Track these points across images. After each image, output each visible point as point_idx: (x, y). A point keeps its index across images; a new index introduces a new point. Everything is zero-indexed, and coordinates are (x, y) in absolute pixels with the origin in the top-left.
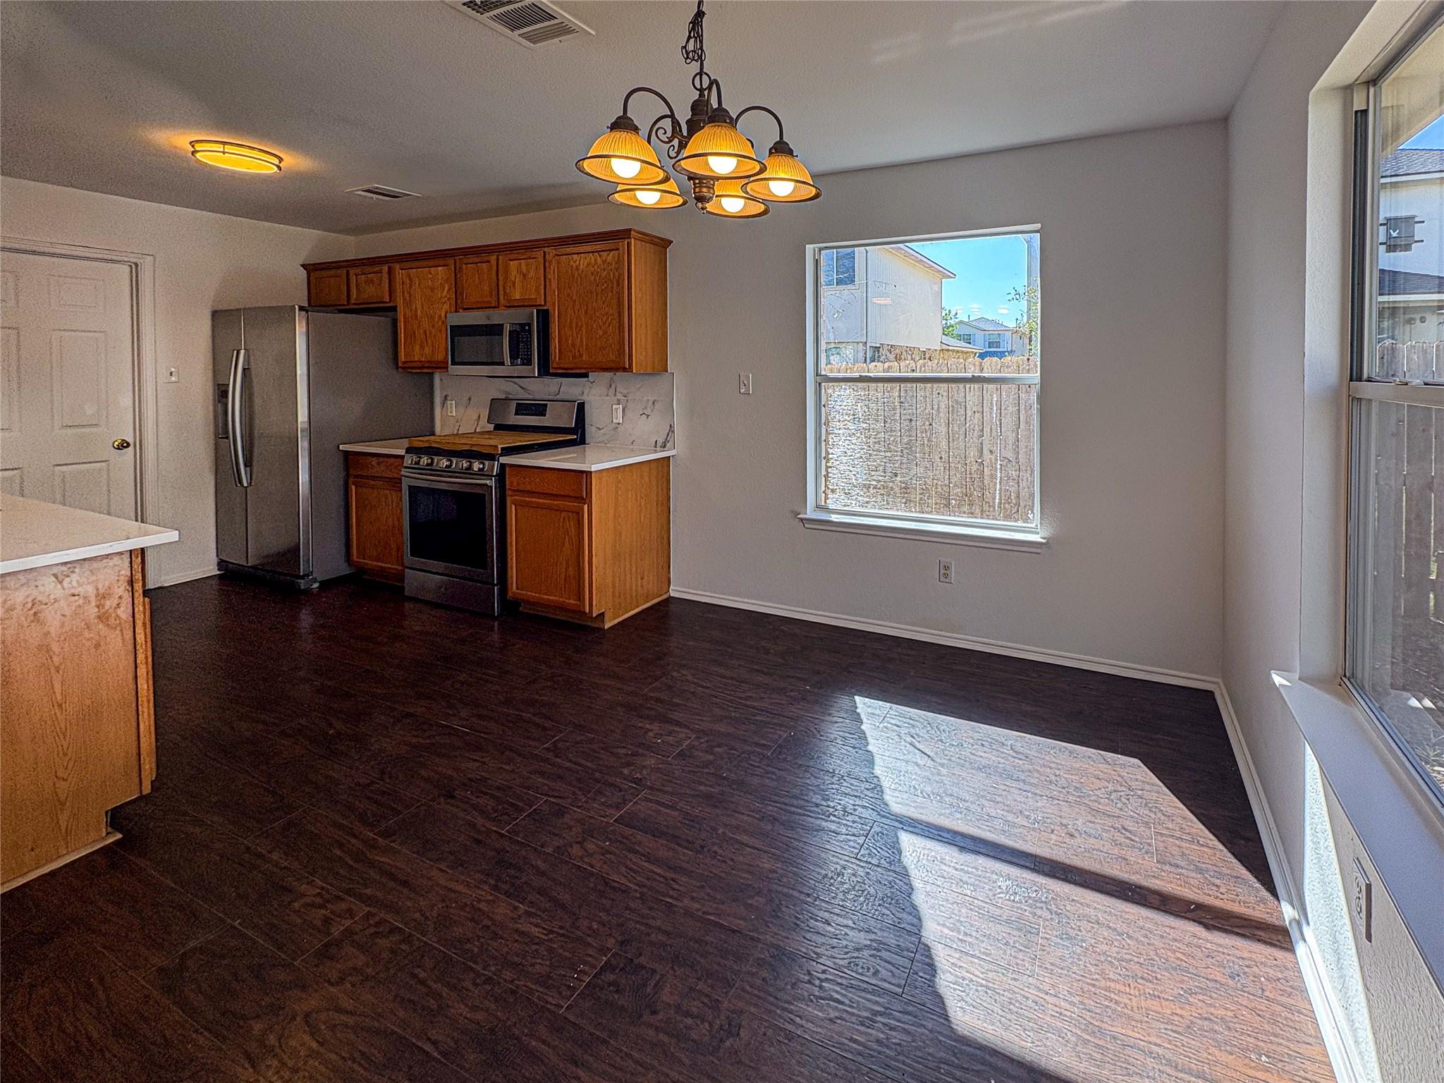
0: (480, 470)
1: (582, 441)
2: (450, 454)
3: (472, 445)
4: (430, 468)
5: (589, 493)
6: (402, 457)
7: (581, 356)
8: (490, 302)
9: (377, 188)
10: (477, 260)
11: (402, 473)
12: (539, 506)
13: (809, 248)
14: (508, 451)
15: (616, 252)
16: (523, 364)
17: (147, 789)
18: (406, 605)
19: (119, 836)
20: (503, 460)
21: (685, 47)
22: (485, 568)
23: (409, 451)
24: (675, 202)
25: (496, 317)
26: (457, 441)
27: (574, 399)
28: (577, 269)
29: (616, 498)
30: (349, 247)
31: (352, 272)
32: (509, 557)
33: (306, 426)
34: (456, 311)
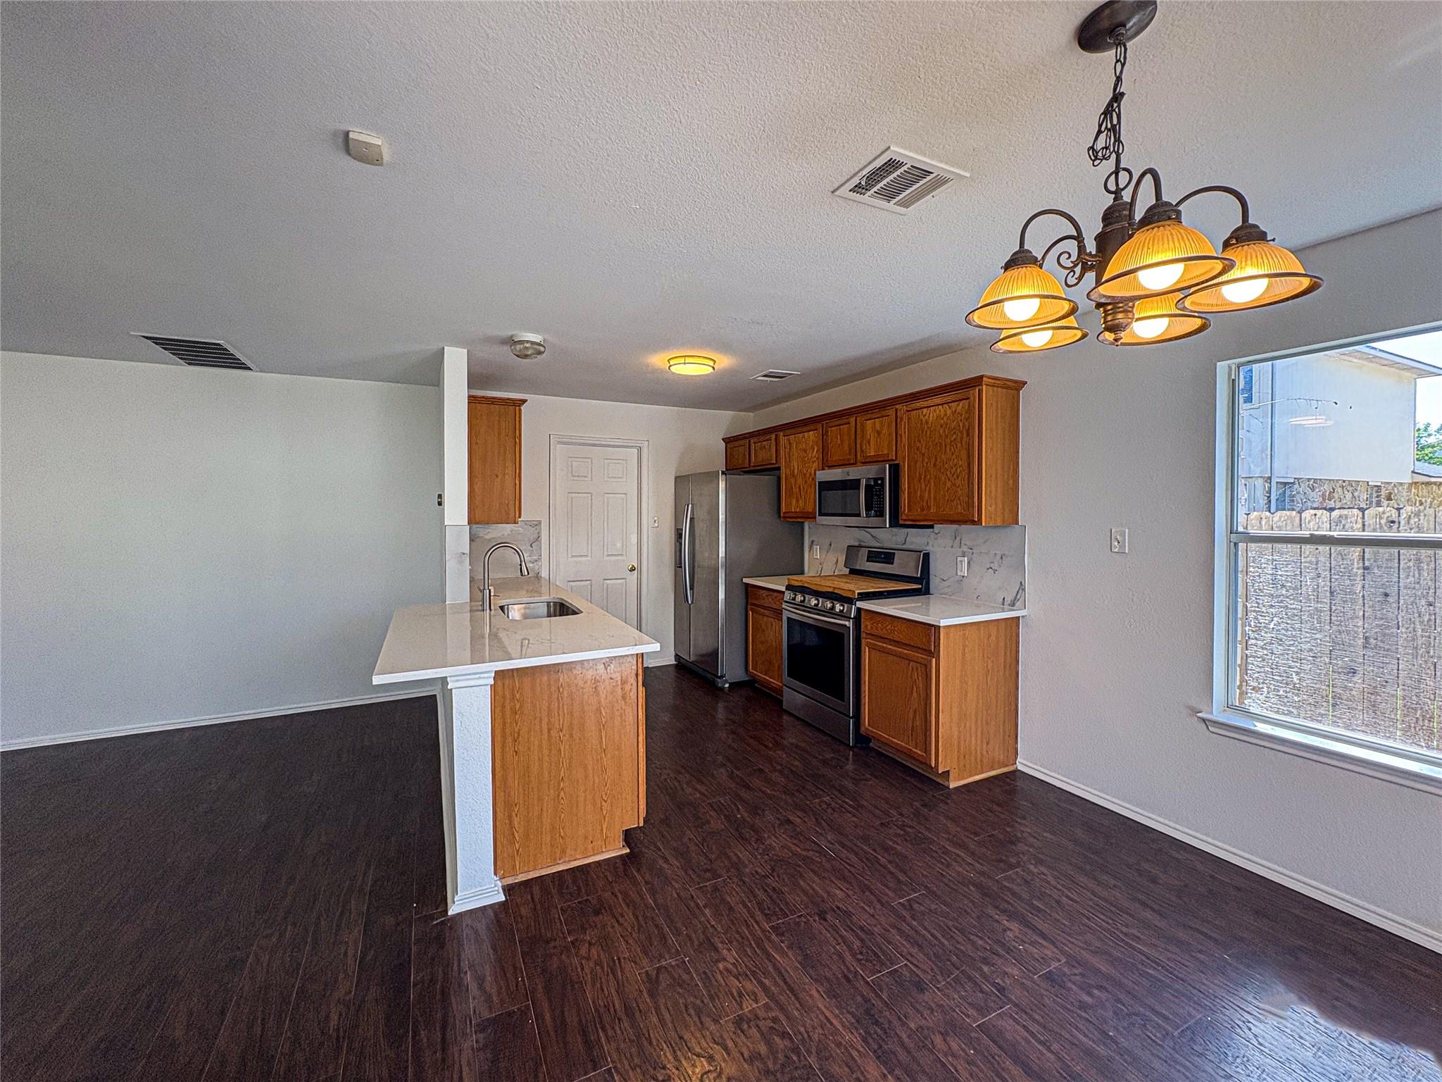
0: (842, 611)
1: (926, 591)
2: (817, 594)
3: (835, 588)
4: (801, 606)
5: (937, 646)
6: (783, 593)
7: (929, 508)
8: (849, 460)
9: (771, 372)
10: (840, 422)
11: (783, 606)
12: (889, 653)
13: (1222, 367)
14: (865, 596)
15: (966, 402)
16: (876, 516)
17: (641, 825)
18: (785, 717)
19: (628, 851)
20: (860, 604)
21: (1092, 148)
22: (843, 701)
23: (789, 587)
24: (1073, 337)
25: (853, 473)
26: (823, 583)
27: (920, 549)
28: (927, 423)
29: (964, 654)
30: (751, 422)
31: (752, 441)
32: (863, 695)
33: (724, 560)
34: (823, 469)
